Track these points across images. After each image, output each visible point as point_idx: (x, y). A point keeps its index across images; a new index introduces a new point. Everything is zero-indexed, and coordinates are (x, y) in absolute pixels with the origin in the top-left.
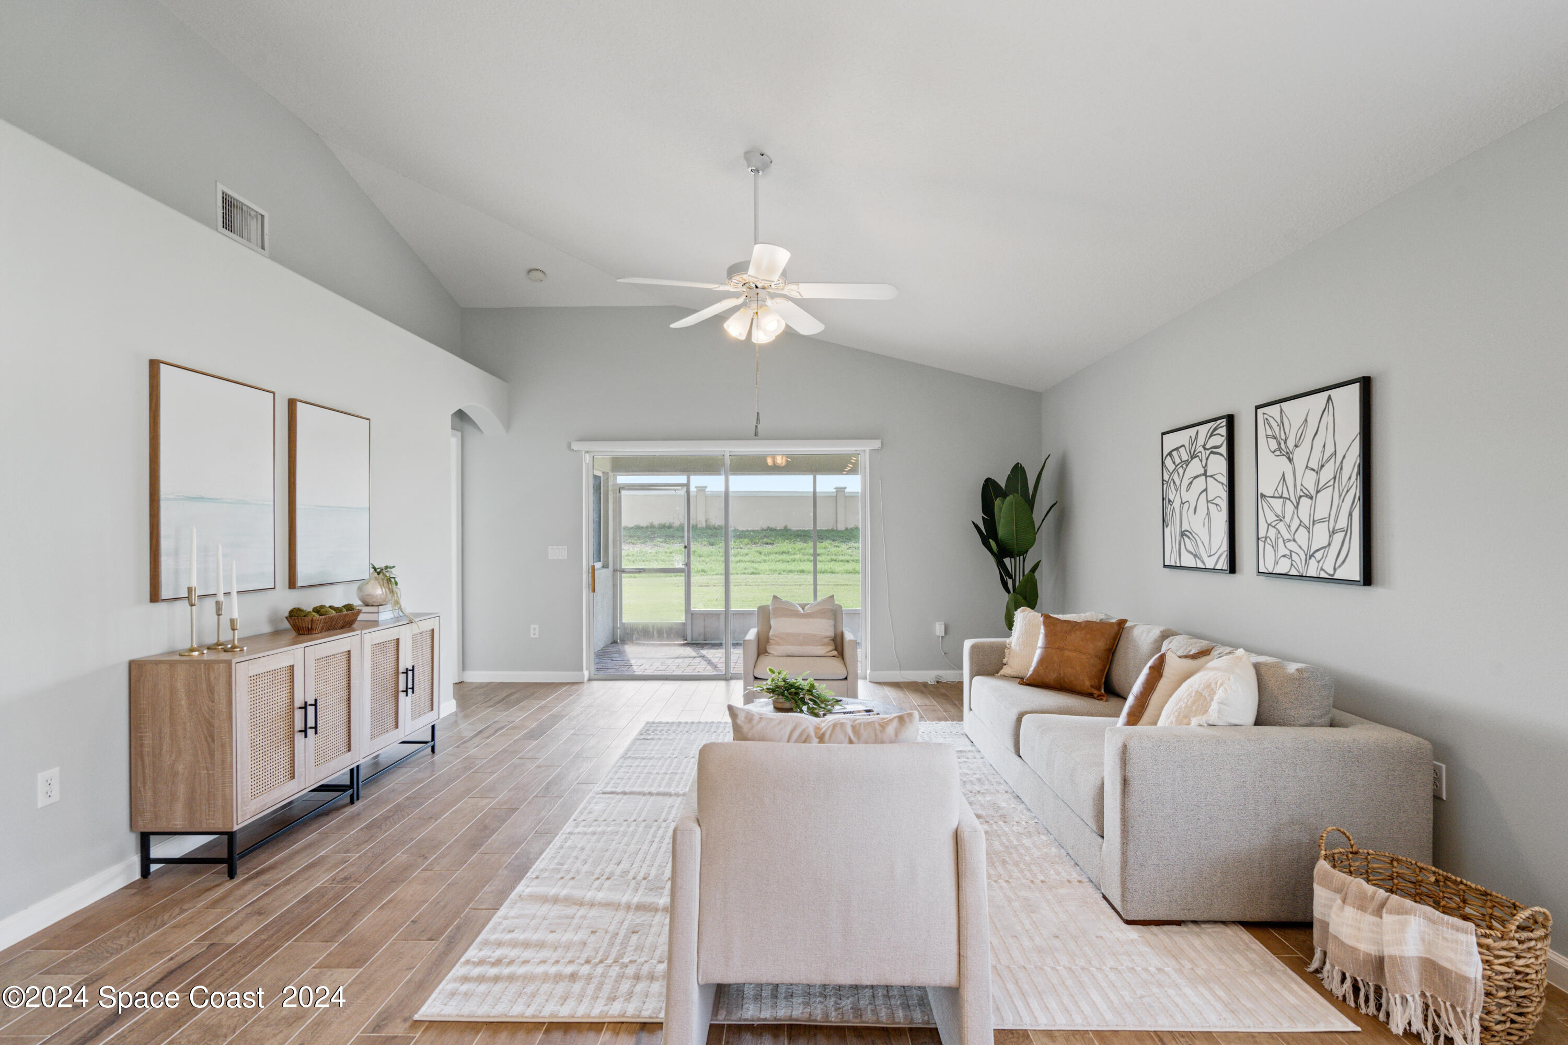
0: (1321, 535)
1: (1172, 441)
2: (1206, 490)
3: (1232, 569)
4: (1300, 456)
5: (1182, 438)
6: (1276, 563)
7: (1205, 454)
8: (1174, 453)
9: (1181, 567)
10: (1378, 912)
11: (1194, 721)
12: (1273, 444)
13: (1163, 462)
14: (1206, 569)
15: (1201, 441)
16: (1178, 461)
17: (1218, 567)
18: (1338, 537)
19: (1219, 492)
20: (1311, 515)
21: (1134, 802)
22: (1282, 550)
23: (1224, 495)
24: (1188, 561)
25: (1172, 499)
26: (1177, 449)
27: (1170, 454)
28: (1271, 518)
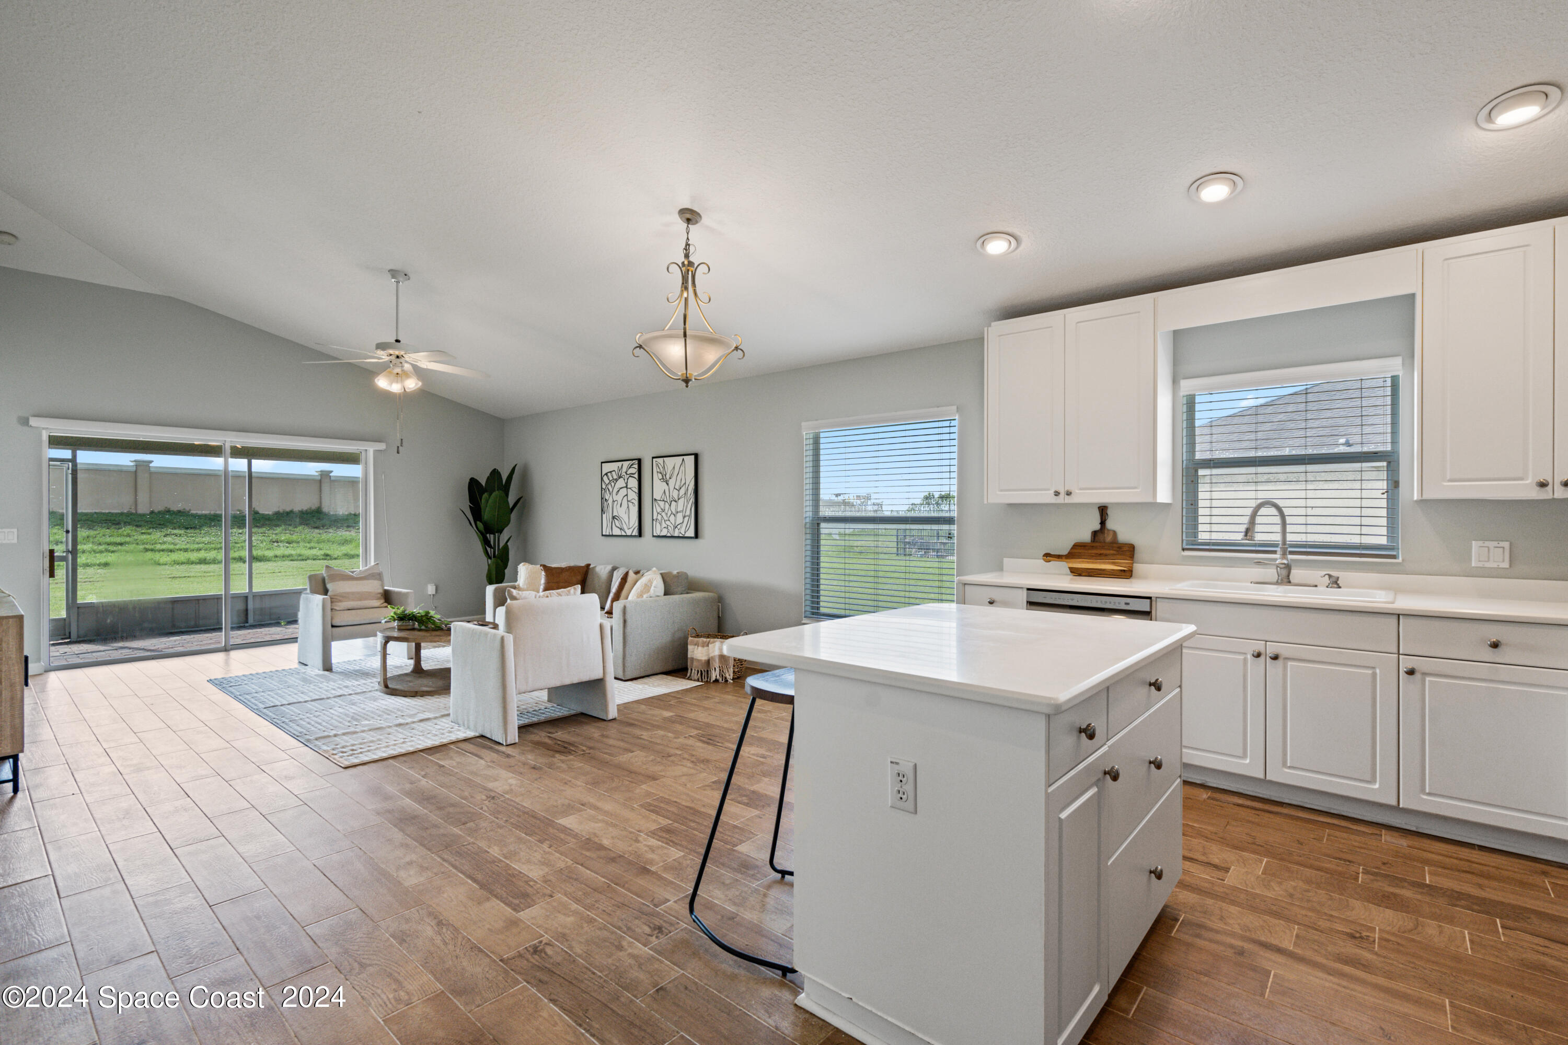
0: (680, 517)
1: (607, 468)
2: (627, 495)
3: (640, 534)
4: (672, 482)
5: (614, 466)
6: (661, 531)
7: (627, 477)
8: (609, 474)
9: (613, 536)
10: (708, 646)
11: (645, 596)
12: (660, 476)
13: (602, 479)
14: (627, 536)
15: (624, 469)
16: (611, 479)
17: (634, 534)
18: (686, 519)
19: (633, 496)
20: (676, 509)
21: (628, 629)
22: (664, 525)
23: (637, 498)
24: (616, 532)
25: (607, 498)
26: (611, 472)
27: (606, 474)
28: (659, 510)
